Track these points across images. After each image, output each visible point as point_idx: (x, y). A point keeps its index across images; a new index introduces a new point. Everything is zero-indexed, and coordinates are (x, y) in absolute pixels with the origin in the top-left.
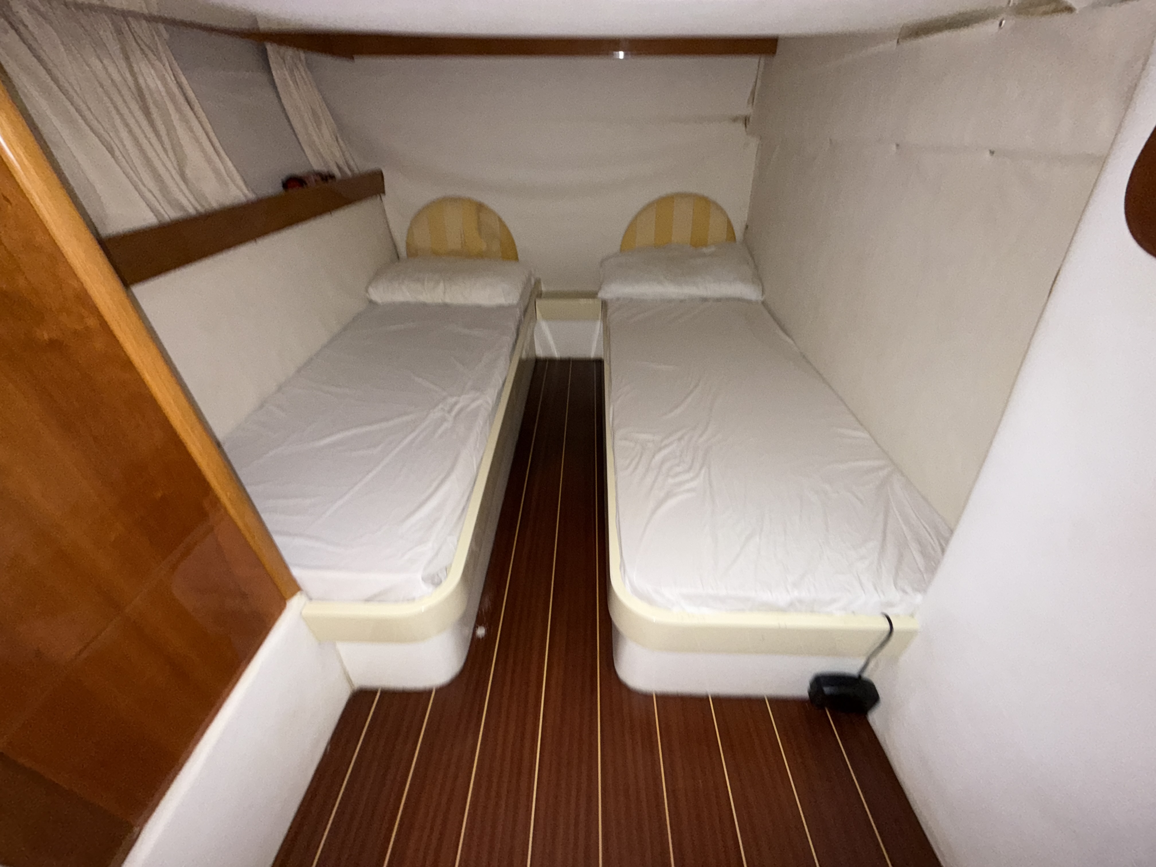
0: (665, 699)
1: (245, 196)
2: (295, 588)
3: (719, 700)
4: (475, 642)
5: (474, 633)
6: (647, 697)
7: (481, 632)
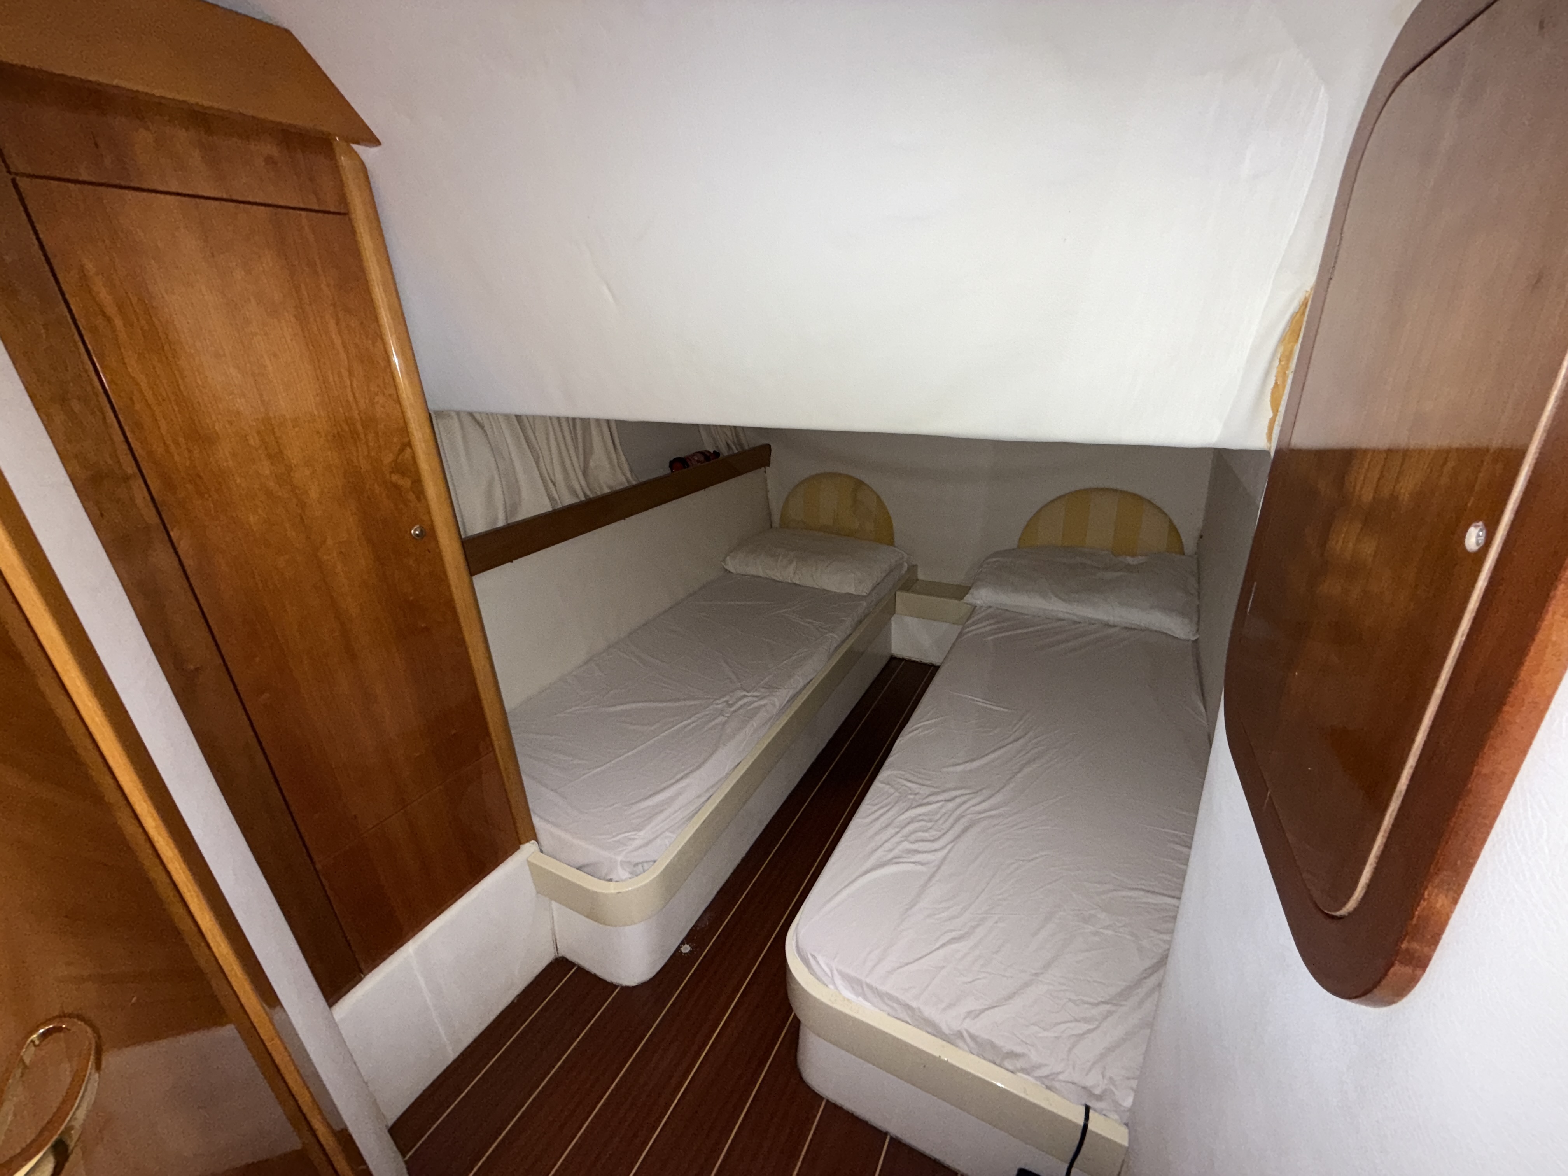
0: (834, 1108)
1: (628, 481)
2: (533, 836)
3: (896, 1143)
4: (677, 954)
5: (679, 947)
6: (817, 1097)
7: (686, 949)
